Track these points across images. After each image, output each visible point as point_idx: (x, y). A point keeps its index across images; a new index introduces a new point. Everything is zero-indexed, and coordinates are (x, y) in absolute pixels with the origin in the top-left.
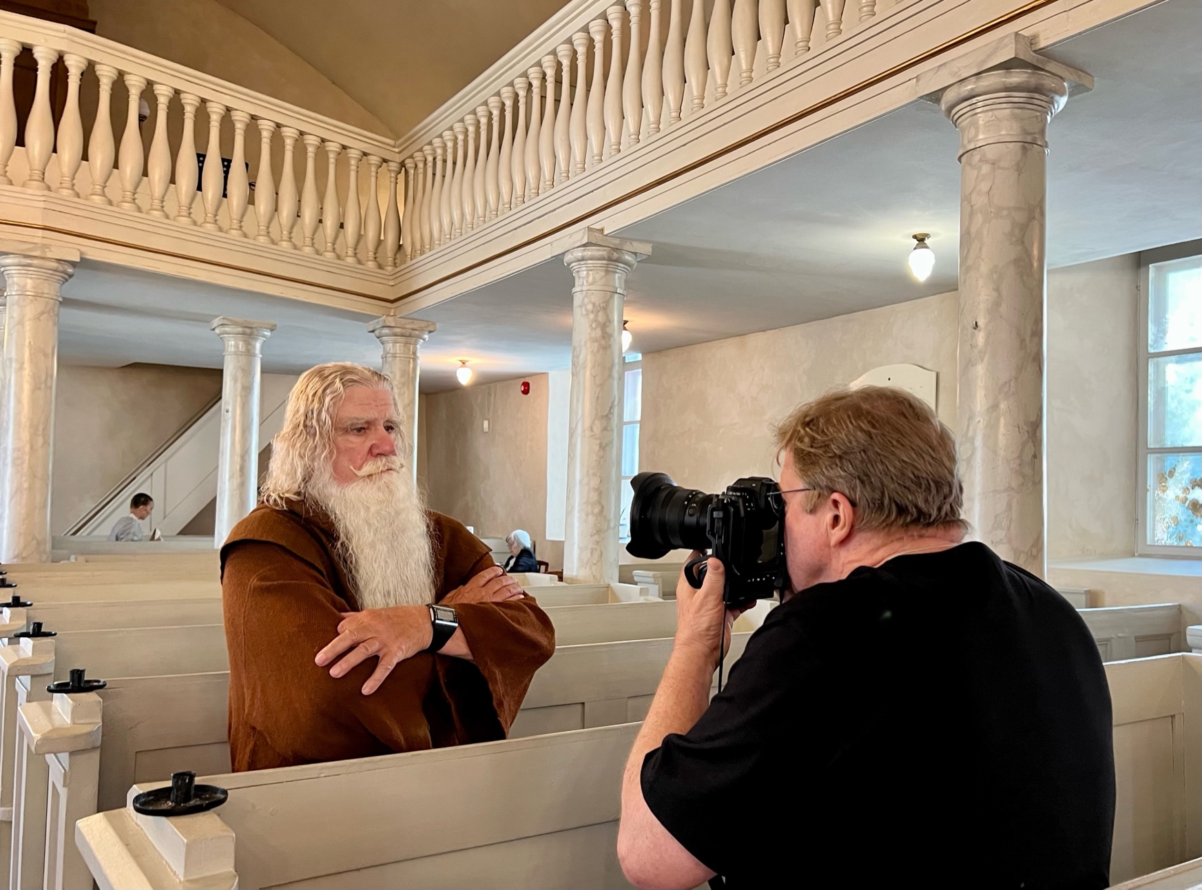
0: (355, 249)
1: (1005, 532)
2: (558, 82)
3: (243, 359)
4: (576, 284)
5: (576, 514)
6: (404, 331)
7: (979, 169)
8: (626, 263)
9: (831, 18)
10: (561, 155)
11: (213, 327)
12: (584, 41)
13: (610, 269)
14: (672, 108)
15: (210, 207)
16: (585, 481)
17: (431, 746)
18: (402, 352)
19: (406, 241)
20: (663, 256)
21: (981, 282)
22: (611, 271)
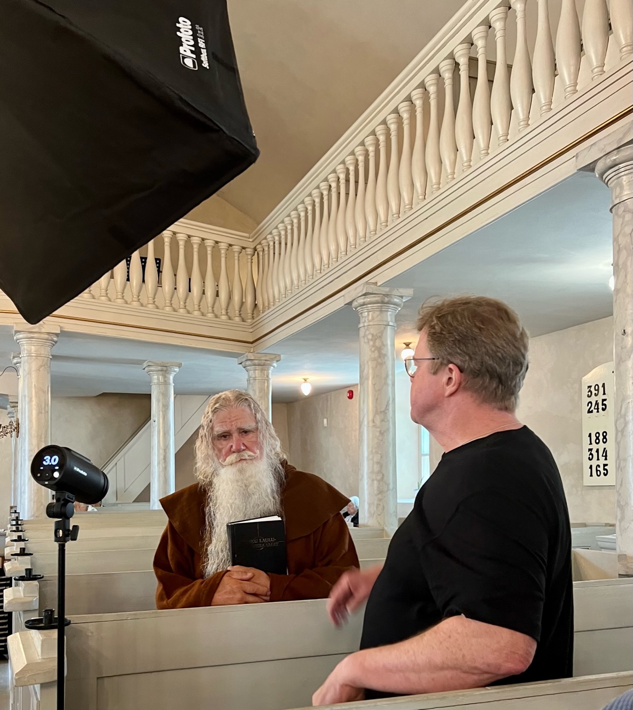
0: (227, 310)
3: (162, 387)
4: (361, 322)
5: (366, 480)
6: (260, 362)
7: (624, 217)
8: (395, 304)
9: (522, 117)
10: (350, 232)
11: (144, 368)
12: (362, 152)
13: (383, 309)
14: (420, 193)
15: (135, 291)
16: (371, 457)
18: (259, 376)
19: (259, 302)
22: (385, 311)
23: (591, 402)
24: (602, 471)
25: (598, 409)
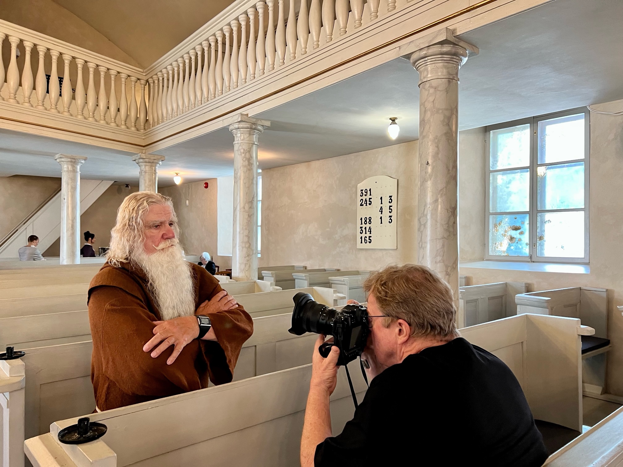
0: (125, 122)
1: (441, 258)
2: (224, 44)
3: (71, 174)
4: (235, 140)
5: (237, 248)
6: (150, 160)
7: (429, 90)
8: (259, 130)
9: (357, 17)
10: (226, 78)
11: (56, 158)
12: (236, 25)
13: (251, 133)
14: (280, 58)
16: (242, 232)
17: (201, 387)
18: (149, 170)
19: (150, 118)
20: (276, 127)
21: (430, 143)
22: (252, 134)
23: (362, 200)
24: (368, 240)
25: (366, 203)
